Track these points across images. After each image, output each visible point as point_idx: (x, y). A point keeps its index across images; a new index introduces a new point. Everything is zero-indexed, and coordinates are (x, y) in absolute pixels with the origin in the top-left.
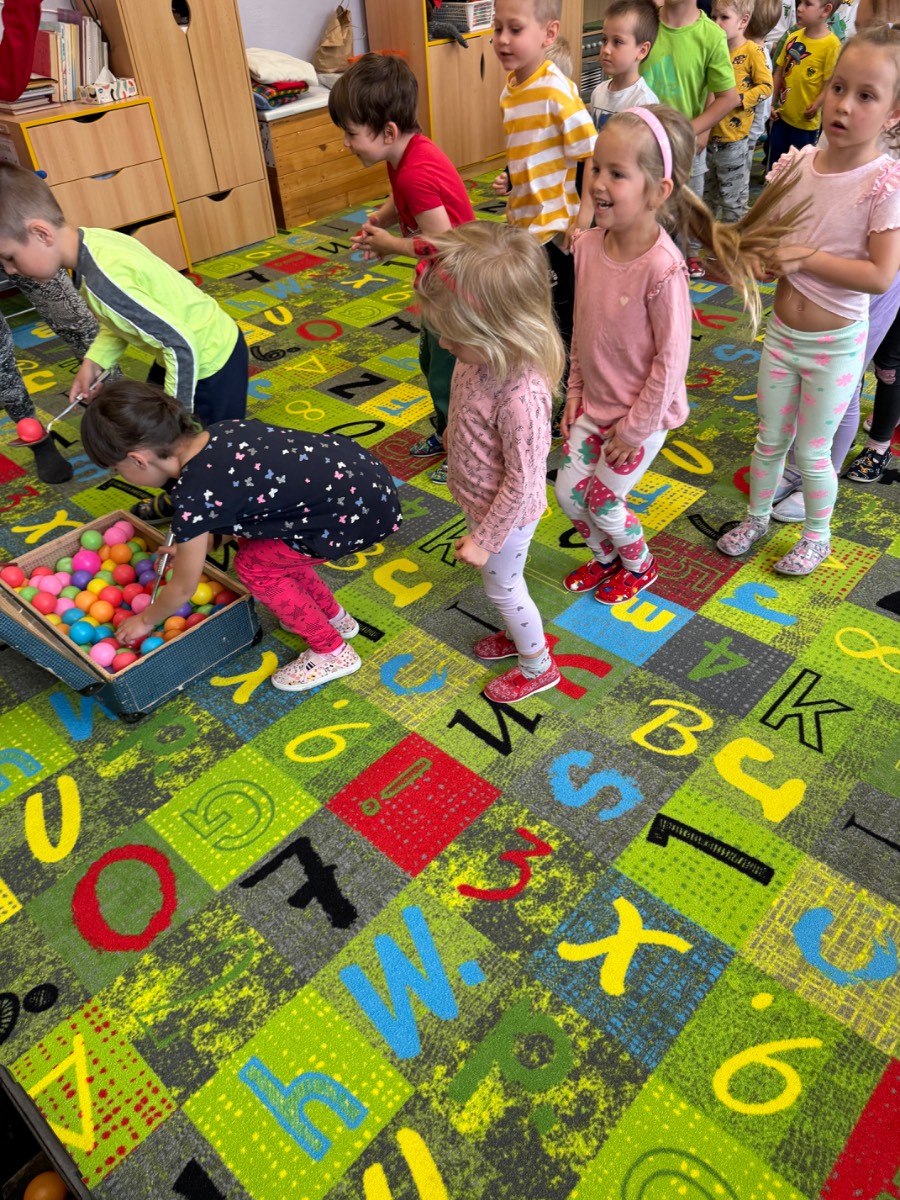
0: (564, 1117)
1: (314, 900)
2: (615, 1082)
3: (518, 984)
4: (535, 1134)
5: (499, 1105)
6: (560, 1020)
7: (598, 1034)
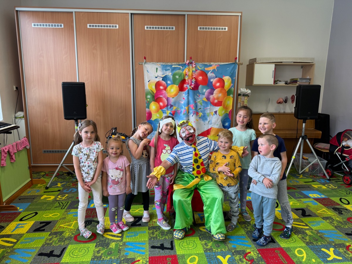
0: (100, 250)
1: (160, 246)
2: (95, 257)
3: (119, 257)
4: (103, 247)
5: (111, 246)
6: (109, 257)
7: (102, 259)
